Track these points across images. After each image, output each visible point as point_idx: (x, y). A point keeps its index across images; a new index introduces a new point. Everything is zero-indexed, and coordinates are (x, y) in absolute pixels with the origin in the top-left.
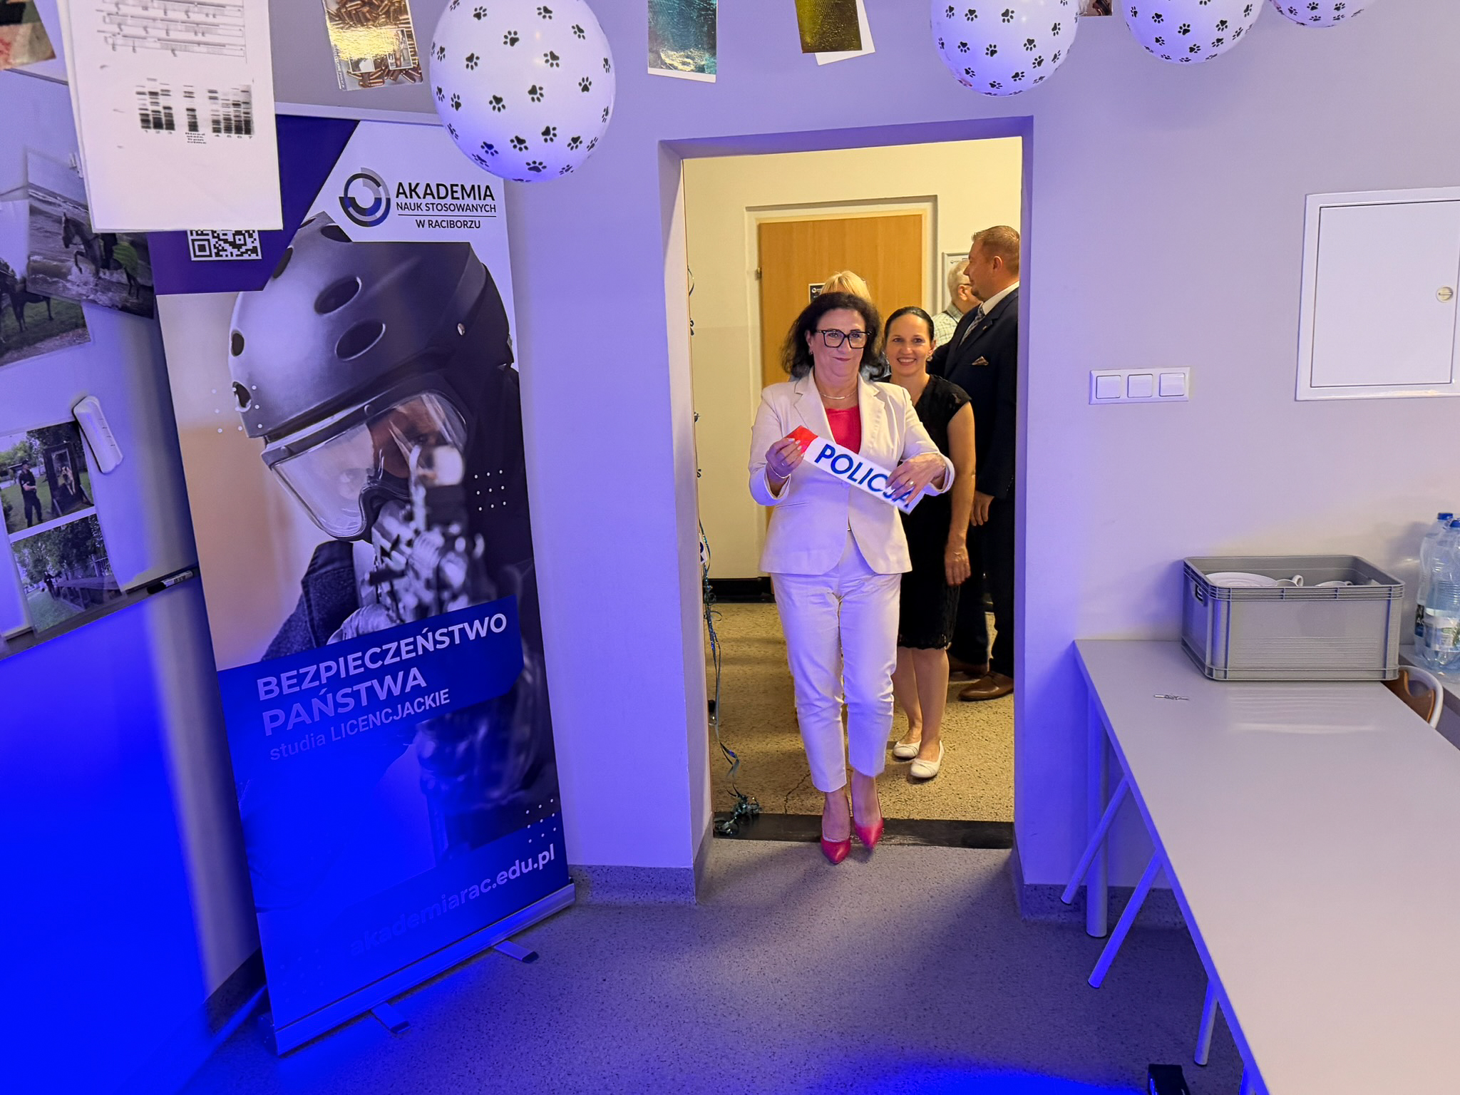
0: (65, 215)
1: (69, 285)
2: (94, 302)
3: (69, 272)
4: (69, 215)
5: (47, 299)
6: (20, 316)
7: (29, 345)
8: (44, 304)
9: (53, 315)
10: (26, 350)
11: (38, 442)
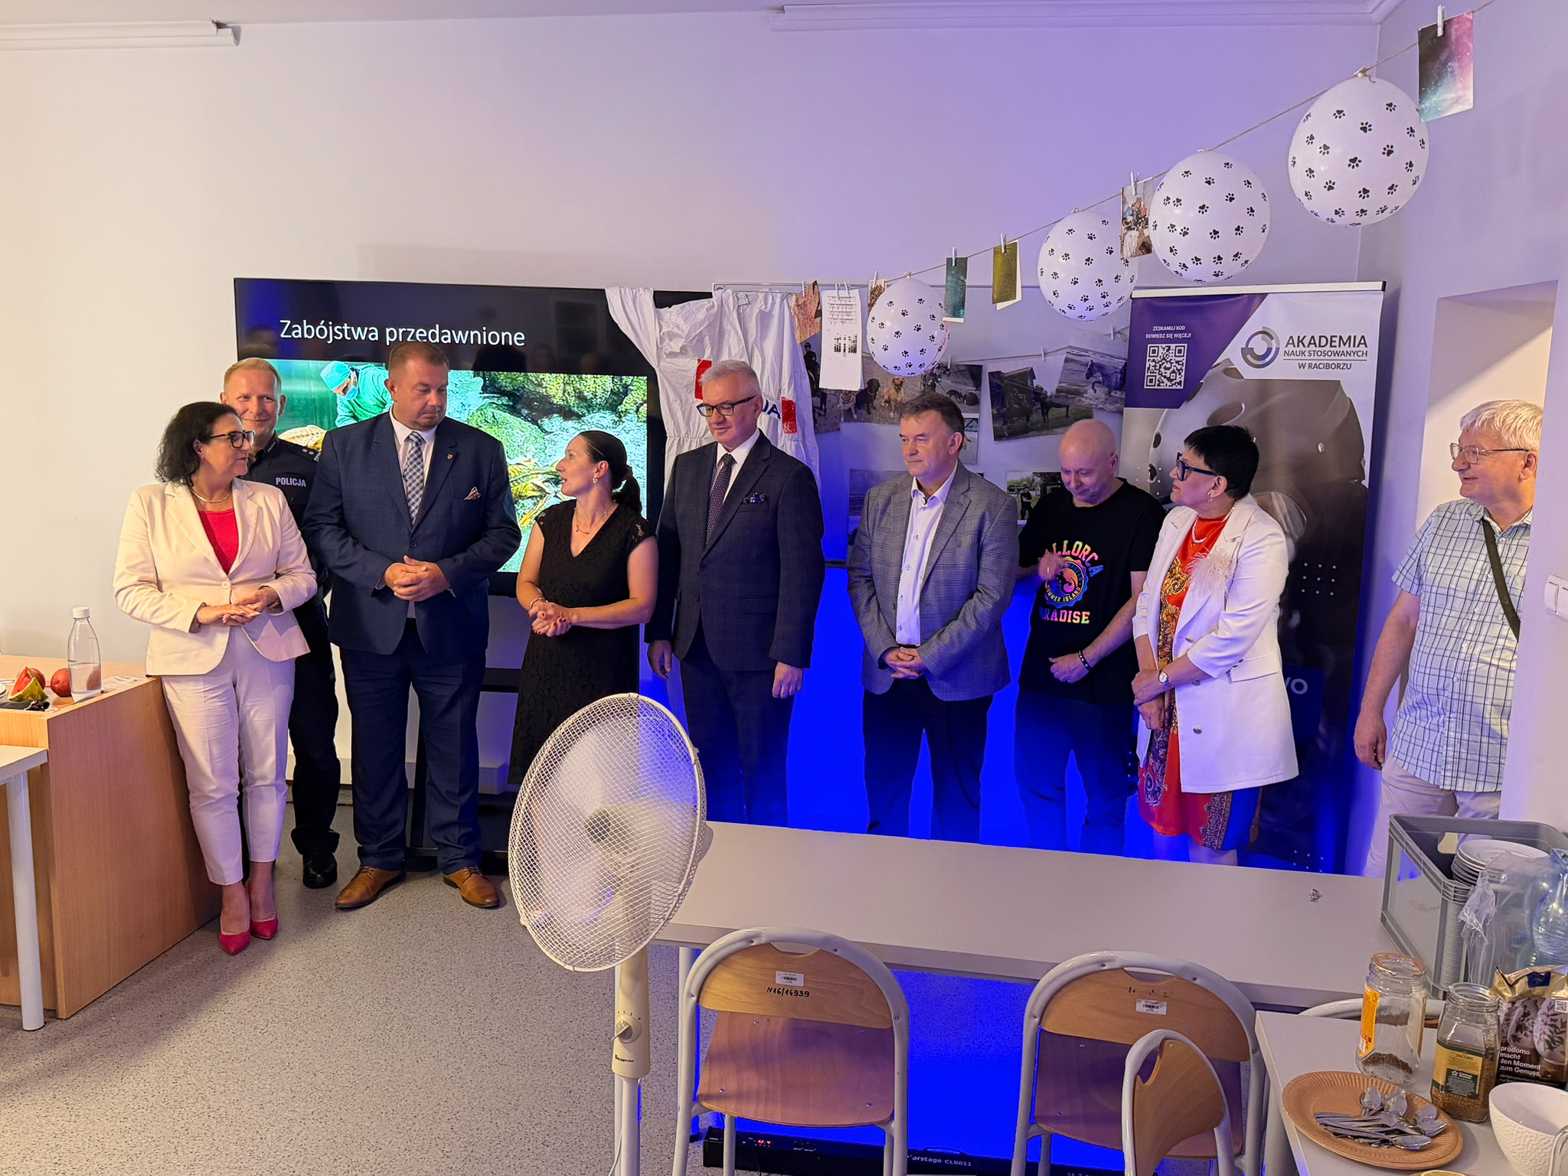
0: (1092, 361)
1: (1082, 399)
2: (1102, 409)
3: (1086, 392)
4: (1094, 362)
5: (1068, 407)
6: (1045, 414)
7: (1048, 429)
8: (1065, 409)
9: (1069, 415)
10: (1045, 432)
11: (1039, 479)
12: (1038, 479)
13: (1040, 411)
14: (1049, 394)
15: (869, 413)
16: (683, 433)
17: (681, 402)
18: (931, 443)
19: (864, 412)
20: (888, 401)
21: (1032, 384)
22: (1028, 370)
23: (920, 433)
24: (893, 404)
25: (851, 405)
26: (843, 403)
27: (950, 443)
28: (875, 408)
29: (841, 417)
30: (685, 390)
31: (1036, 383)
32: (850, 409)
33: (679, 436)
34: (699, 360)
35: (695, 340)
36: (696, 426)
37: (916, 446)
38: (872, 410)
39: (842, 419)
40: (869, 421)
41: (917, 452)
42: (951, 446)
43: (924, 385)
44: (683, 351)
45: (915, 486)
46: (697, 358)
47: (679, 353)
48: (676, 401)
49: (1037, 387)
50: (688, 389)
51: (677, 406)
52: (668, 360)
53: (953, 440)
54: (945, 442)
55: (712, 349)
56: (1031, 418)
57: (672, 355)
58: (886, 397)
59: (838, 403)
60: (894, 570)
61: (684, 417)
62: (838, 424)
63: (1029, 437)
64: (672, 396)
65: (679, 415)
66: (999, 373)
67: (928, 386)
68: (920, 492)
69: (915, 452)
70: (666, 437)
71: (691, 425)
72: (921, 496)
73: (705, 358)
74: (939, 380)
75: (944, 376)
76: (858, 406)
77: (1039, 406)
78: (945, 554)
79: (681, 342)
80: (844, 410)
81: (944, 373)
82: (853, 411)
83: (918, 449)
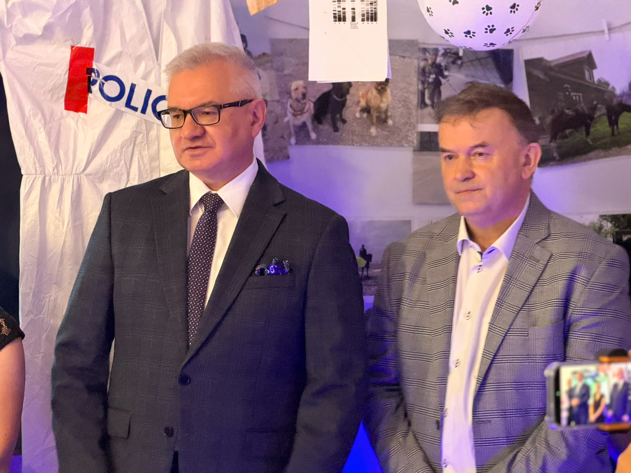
6: (613, 122)
7: (620, 147)
10: (615, 150)
11: (610, 225)
12: (608, 226)
13: (605, 118)
14: (618, 92)
15: (336, 129)
16: (50, 167)
17: (43, 115)
18: (496, 159)
19: (326, 127)
20: (367, 110)
21: (591, 76)
22: (585, 55)
23: (478, 142)
24: (375, 114)
25: (306, 118)
26: (295, 115)
27: (523, 160)
28: (344, 121)
29: (290, 137)
30: (49, 96)
31: (597, 75)
32: (304, 125)
33: (43, 172)
34: (72, 47)
35: (69, 14)
36: (71, 155)
37: (471, 165)
38: (339, 124)
39: (293, 141)
40: (336, 142)
41: (474, 175)
42: (525, 164)
43: (423, 83)
44: (48, 31)
45: (463, 234)
46: (70, 43)
47: (39, 37)
48: (35, 115)
49: (599, 81)
50: (52, 96)
51: (37, 124)
52: (20, 48)
53: (527, 156)
54: (516, 160)
55: (94, 28)
56: (592, 130)
57: (28, 39)
58: (363, 103)
59: (286, 115)
60: (435, 365)
61: (49, 141)
62: (285, 148)
63: (590, 159)
64: (28, 107)
65: (42, 138)
66: (540, 60)
67: (429, 84)
68: (472, 243)
69: (469, 175)
70: (22, 175)
71: (61, 153)
72: (474, 249)
73: (84, 43)
74: (446, 73)
75: (454, 68)
76: (318, 118)
77: (604, 111)
78: (511, 338)
79: (44, 19)
80: (295, 126)
81: (454, 63)
82: (310, 126)
83: (476, 171)
